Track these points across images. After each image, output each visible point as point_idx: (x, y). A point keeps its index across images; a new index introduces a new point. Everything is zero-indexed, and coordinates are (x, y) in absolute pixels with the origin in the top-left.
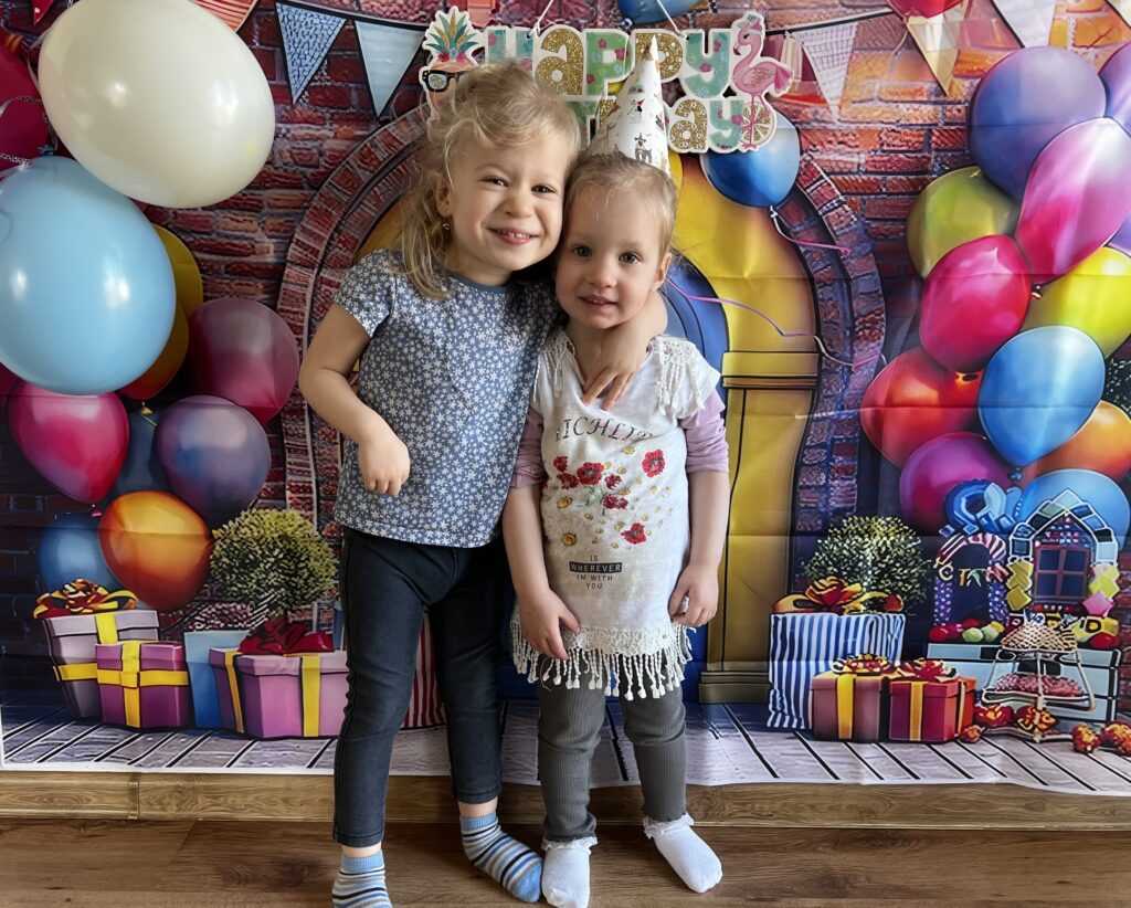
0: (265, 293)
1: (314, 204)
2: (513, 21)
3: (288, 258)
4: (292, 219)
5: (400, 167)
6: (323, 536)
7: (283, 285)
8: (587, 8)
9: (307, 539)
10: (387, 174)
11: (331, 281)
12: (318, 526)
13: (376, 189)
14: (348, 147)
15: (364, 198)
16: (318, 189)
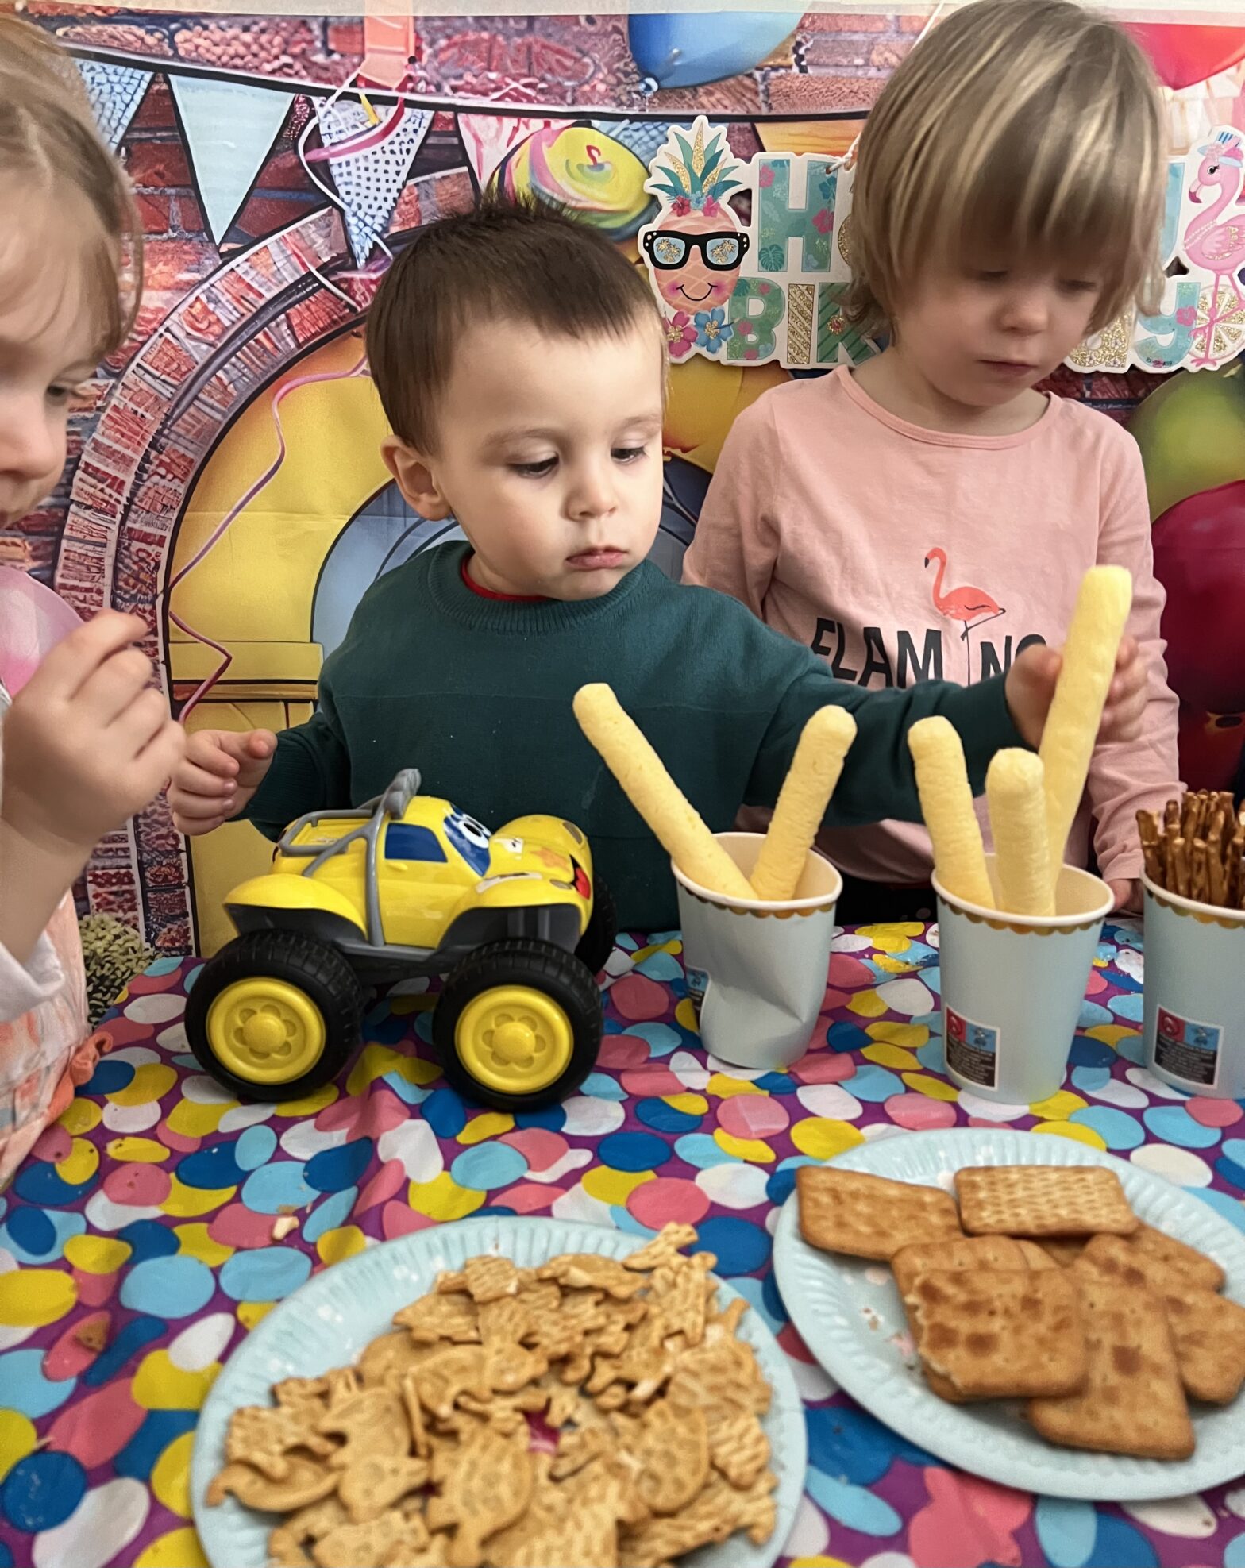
0: (35, 558)
1: (114, 402)
2: (446, 78)
3: (73, 496)
4: (78, 429)
5: (260, 336)
6: (158, 948)
7: (64, 544)
8: (577, 60)
9: (132, 956)
10: (239, 348)
11: (149, 535)
12: (148, 934)
13: (220, 374)
14: (168, 302)
15: (200, 391)
16: (118, 376)
